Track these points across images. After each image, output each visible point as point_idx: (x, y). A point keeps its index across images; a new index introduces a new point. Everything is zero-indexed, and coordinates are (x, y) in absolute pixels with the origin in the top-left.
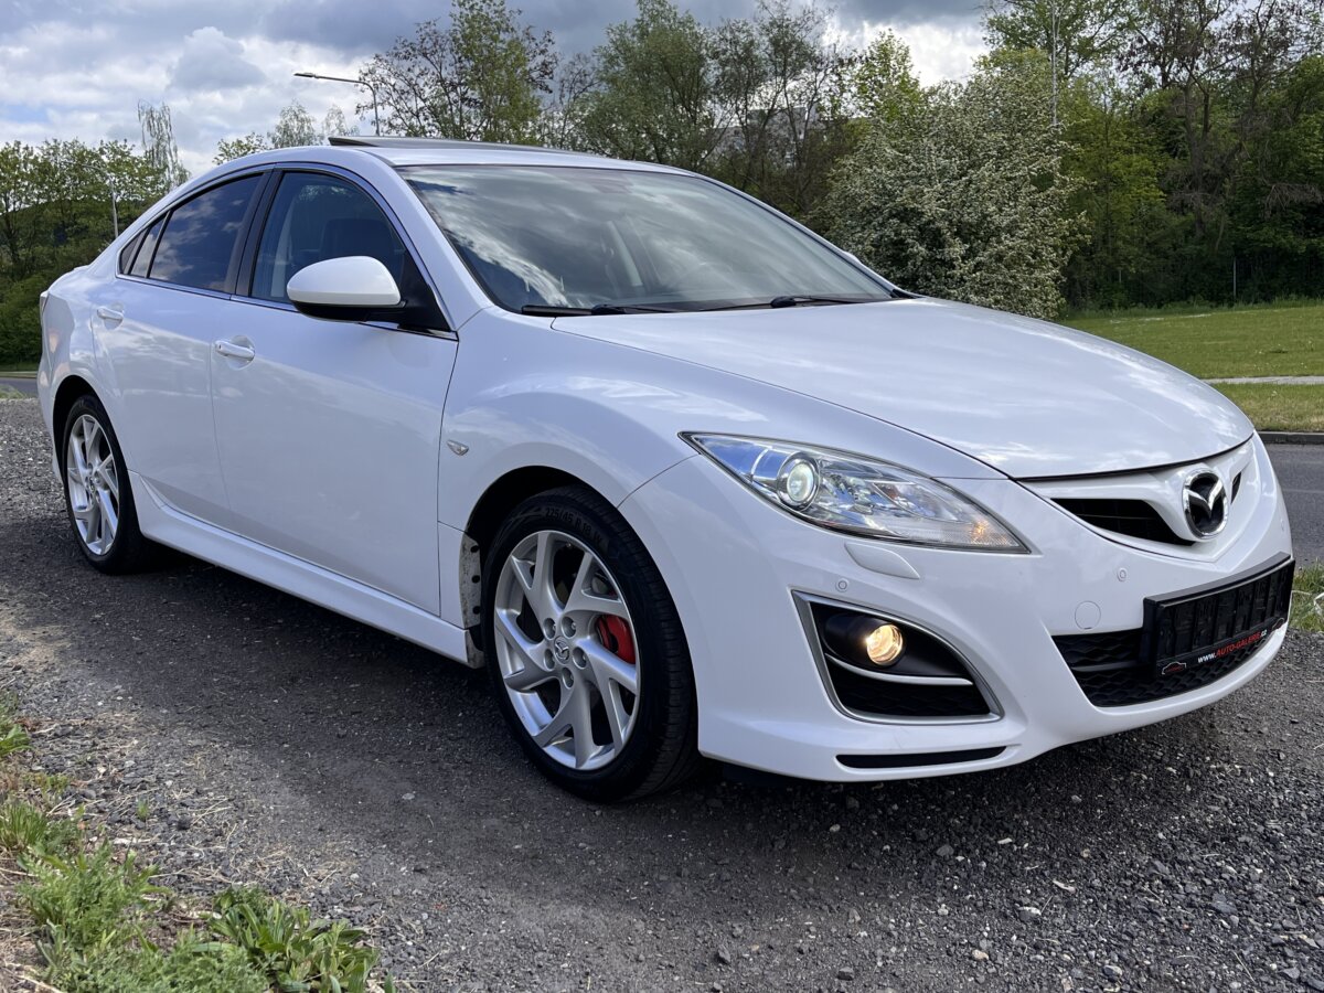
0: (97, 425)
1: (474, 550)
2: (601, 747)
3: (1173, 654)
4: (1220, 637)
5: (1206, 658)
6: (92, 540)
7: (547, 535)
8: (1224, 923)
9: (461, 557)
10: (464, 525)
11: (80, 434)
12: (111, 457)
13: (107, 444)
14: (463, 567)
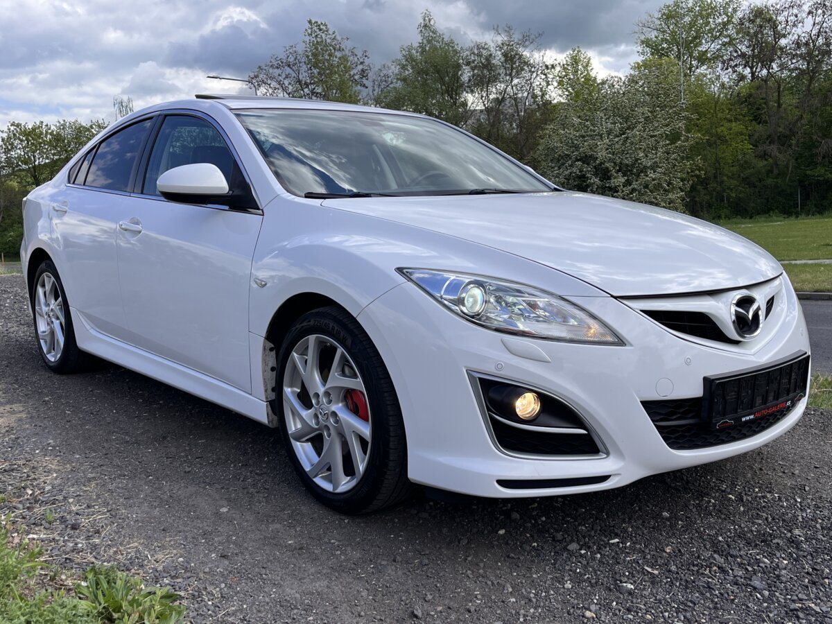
0: (53, 279)
1: (271, 350)
2: (349, 478)
3: (724, 415)
4: (757, 405)
5: (748, 418)
6: (49, 352)
7: (314, 338)
8: (758, 595)
9: (263, 354)
10: (264, 334)
11: (43, 286)
12: (60, 299)
13: (58, 292)
14: (265, 362)
